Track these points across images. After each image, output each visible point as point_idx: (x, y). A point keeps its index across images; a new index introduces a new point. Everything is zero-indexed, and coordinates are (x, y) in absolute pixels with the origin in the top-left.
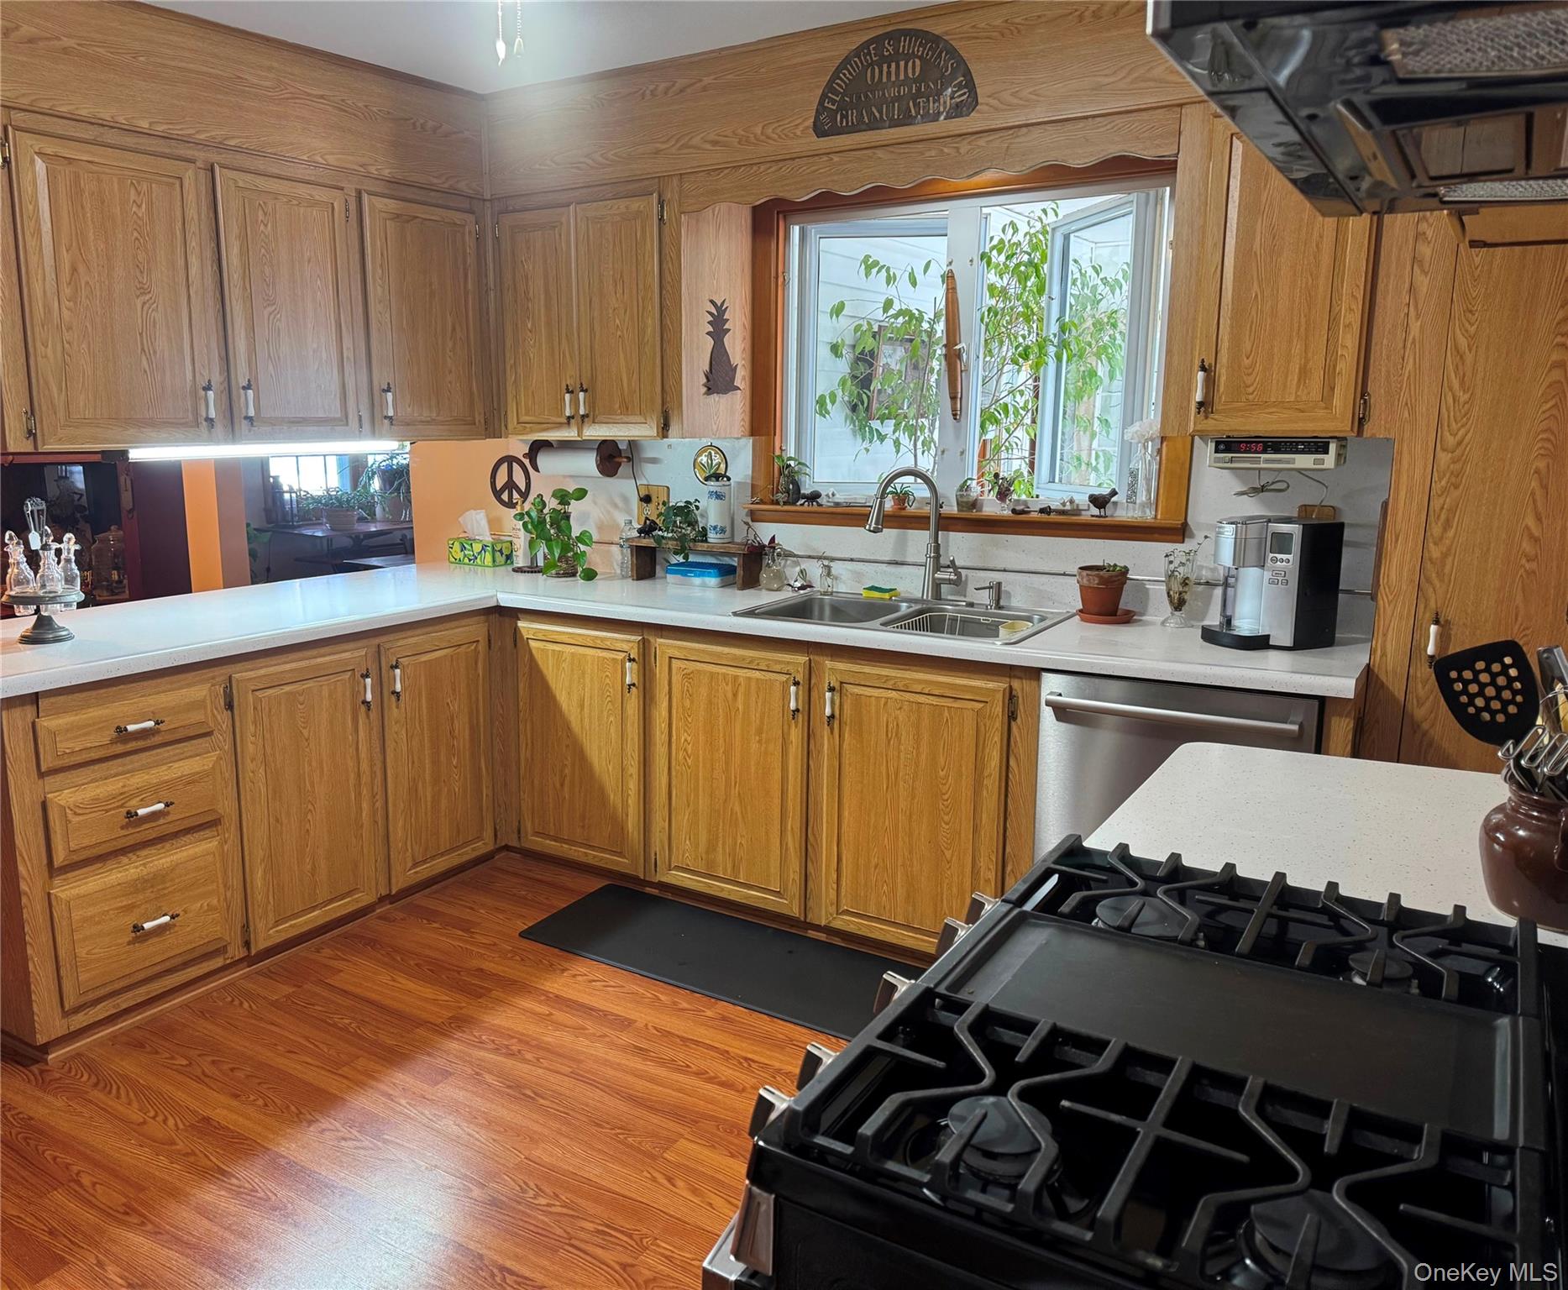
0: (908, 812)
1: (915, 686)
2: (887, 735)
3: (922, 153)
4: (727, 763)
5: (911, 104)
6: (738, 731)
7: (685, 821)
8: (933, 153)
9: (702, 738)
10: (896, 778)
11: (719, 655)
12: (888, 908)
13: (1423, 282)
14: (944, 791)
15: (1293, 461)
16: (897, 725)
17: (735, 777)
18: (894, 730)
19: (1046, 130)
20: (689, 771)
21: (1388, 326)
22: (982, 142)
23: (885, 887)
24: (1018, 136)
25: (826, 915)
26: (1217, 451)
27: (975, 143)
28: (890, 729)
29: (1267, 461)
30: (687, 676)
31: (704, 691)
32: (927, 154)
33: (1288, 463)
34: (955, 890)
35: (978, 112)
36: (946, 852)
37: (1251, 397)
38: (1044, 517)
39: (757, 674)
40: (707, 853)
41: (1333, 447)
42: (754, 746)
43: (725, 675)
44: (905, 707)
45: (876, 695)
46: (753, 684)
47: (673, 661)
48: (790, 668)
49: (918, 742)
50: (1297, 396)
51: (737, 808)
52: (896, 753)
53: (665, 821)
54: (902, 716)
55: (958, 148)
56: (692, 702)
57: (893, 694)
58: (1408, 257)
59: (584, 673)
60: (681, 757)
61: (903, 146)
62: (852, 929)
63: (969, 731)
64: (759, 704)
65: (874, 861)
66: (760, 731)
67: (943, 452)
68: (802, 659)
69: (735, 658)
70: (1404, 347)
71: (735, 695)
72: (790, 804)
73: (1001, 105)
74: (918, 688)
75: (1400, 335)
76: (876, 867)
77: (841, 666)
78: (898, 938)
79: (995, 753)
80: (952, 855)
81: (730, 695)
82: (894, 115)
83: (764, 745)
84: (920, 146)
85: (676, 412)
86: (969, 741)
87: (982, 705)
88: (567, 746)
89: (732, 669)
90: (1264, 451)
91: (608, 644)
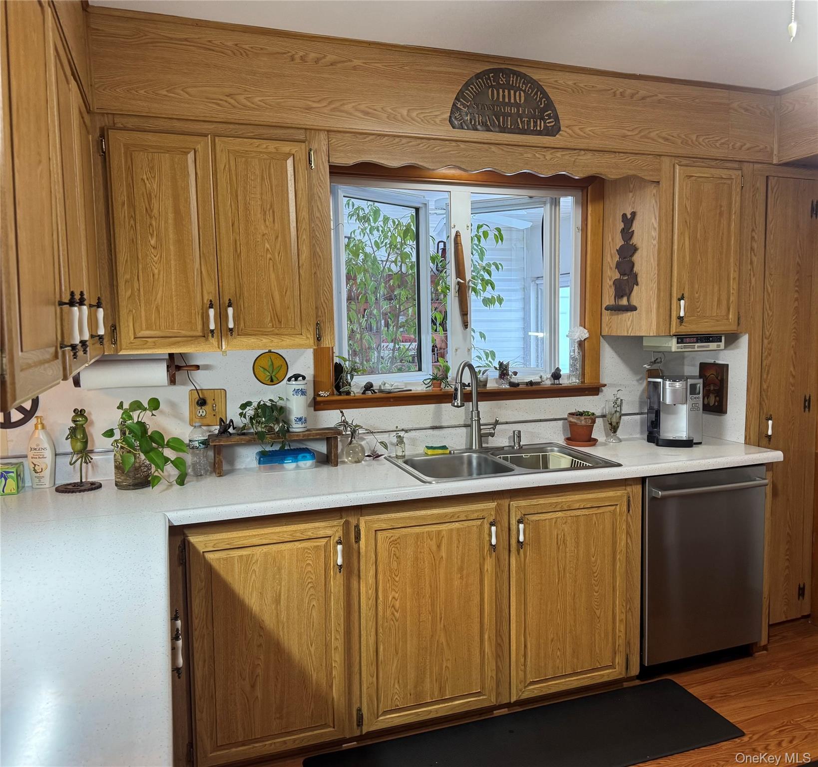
0: (573, 594)
1: (575, 505)
2: (557, 544)
3: (522, 154)
4: (433, 605)
5: (519, 120)
6: (442, 576)
7: (394, 668)
8: (529, 156)
9: (409, 590)
10: (564, 572)
11: (423, 518)
12: (560, 668)
13: (755, 259)
14: (595, 571)
15: (708, 346)
16: (564, 535)
17: (441, 614)
18: (562, 539)
19: (595, 155)
20: (397, 624)
21: (744, 279)
22: (559, 154)
23: (559, 653)
24: (579, 155)
25: (517, 691)
26: (678, 343)
27: (554, 154)
28: (559, 538)
29: (698, 347)
30: (394, 542)
31: (410, 552)
32: (525, 155)
33: (707, 347)
34: (603, 636)
35: (561, 135)
36: (597, 611)
37: (699, 314)
38: (530, 388)
39: (457, 525)
40: (416, 687)
41: (723, 338)
42: (456, 583)
43: (428, 532)
44: (569, 521)
45: (549, 517)
46: (455, 533)
47: (379, 533)
48: (485, 514)
49: (577, 543)
50: (717, 313)
51: (443, 640)
52: (564, 554)
53: (373, 677)
54: (566, 528)
55: (544, 156)
56: (399, 564)
57: (560, 514)
58: (749, 248)
59: (279, 569)
60: (389, 612)
61: (509, 147)
62: (536, 693)
63: (608, 525)
64: (460, 548)
65: (551, 636)
66: (461, 569)
67: (456, 350)
68: (492, 505)
69: (439, 516)
70: (750, 290)
71: (439, 546)
72: (486, 620)
73: (574, 135)
74: (577, 506)
75: (748, 285)
76: (552, 641)
77: (523, 503)
78: (568, 685)
79: (623, 536)
80: (601, 612)
81: (434, 548)
82: (507, 125)
83: (465, 580)
84: (520, 149)
85: (327, 325)
86: (608, 531)
87: (614, 507)
88: (260, 646)
89: (435, 526)
90: (697, 342)
91: (310, 534)
